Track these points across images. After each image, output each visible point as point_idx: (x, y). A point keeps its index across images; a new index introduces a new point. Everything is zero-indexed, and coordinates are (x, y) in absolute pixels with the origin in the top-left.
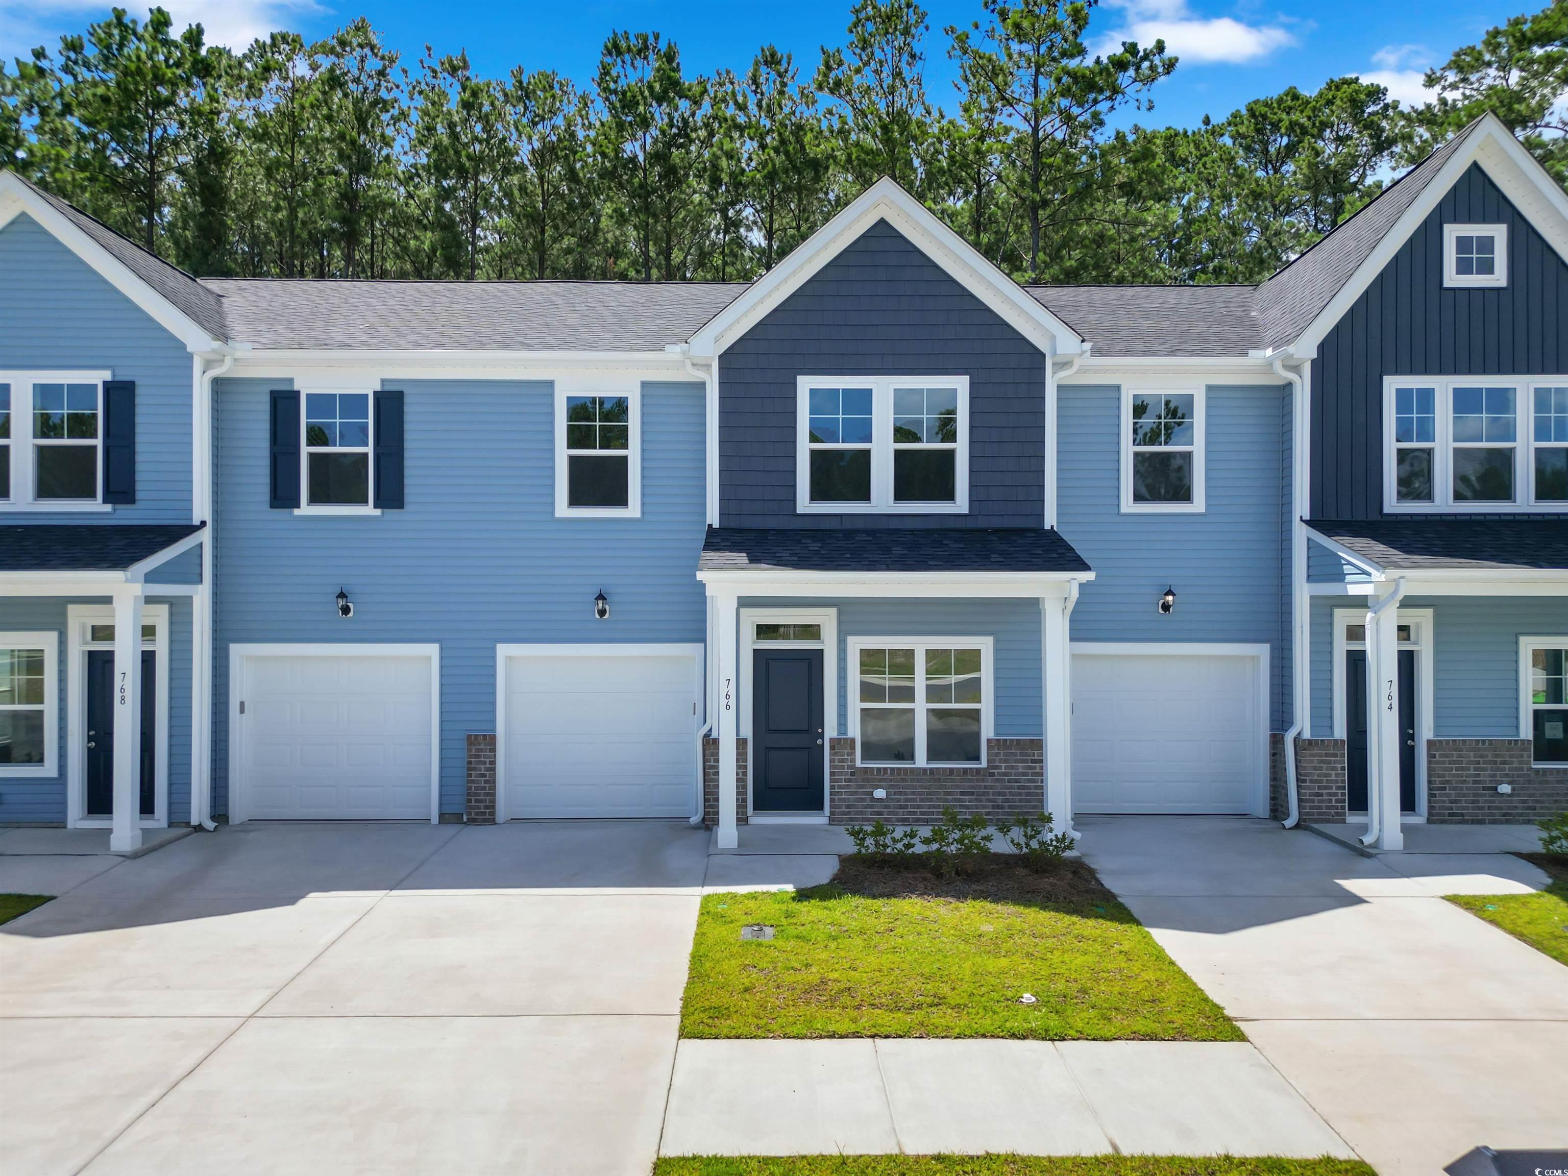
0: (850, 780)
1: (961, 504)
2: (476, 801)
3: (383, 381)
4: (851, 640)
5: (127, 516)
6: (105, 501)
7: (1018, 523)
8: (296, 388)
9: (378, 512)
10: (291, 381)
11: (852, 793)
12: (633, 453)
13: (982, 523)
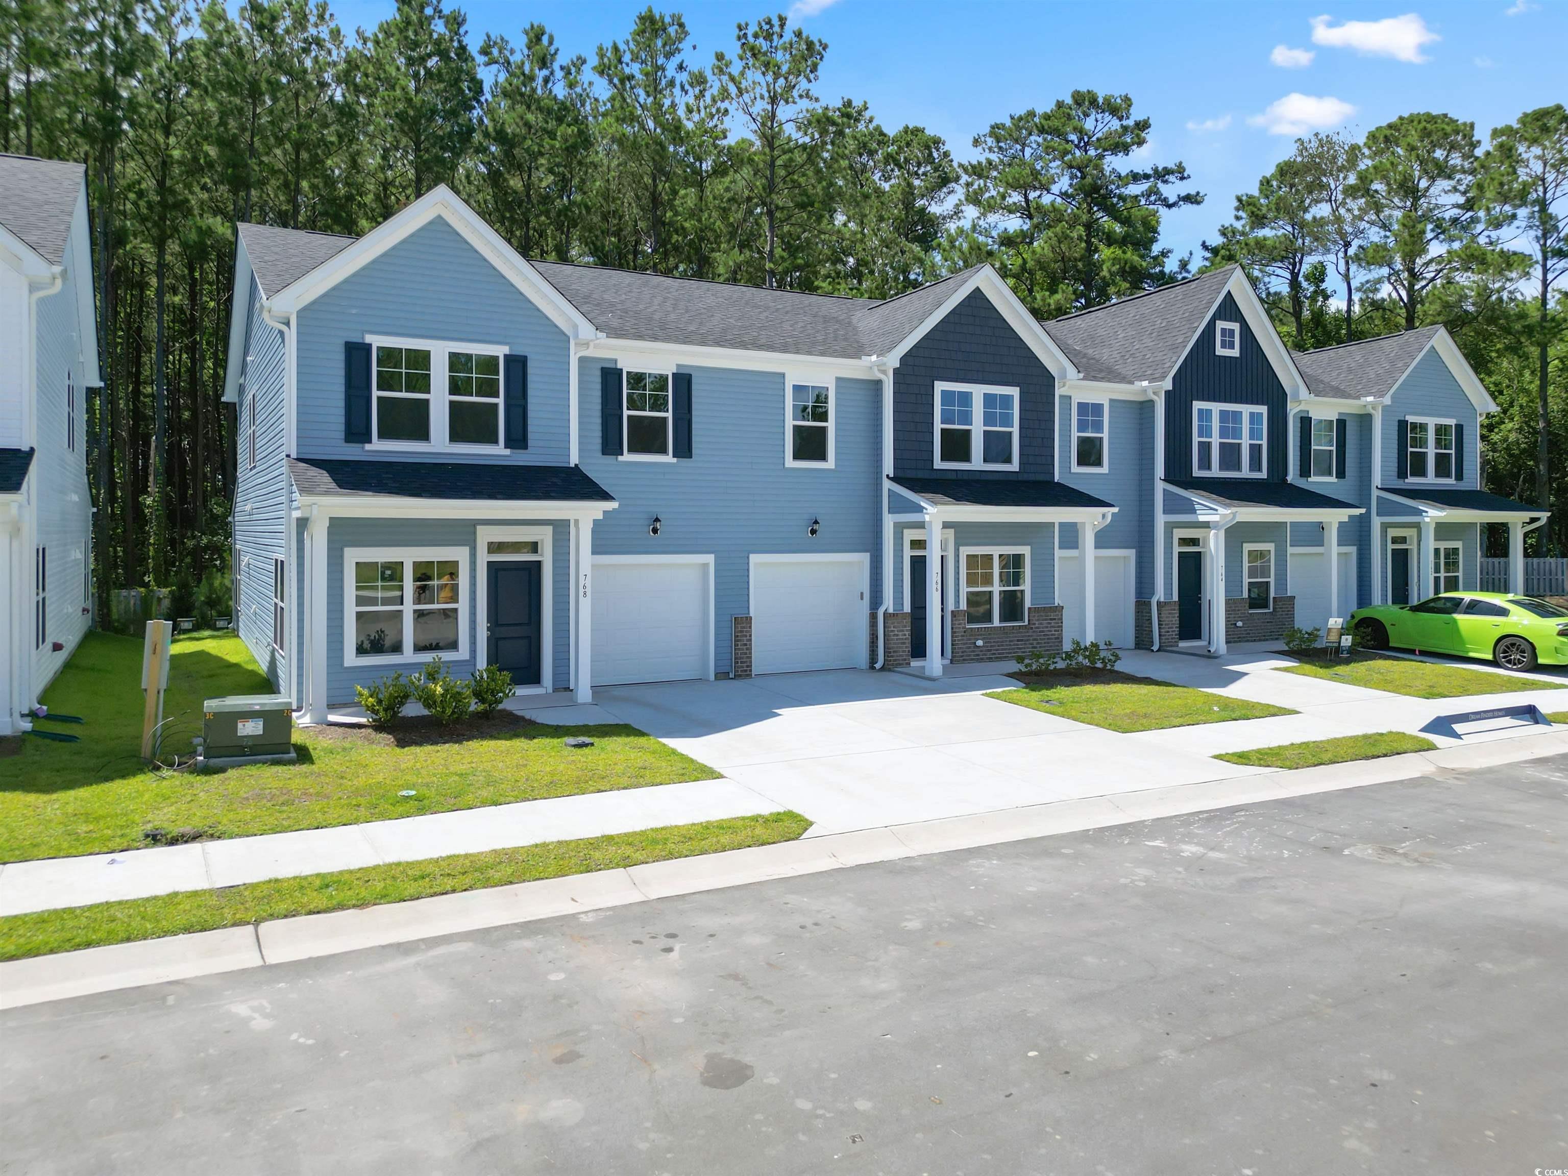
0: (962, 636)
1: (1015, 466)
2: (741, 662)
3: (678, 366)
4: (962, 549)
5: (521, 458)
6: (506, 447)
7: (1040, 478)
8: (619, 367)
9: (675, 460)
10: (616, 361)
11: (964, 644)
12: (831, 425)
13: (1025, 477)
